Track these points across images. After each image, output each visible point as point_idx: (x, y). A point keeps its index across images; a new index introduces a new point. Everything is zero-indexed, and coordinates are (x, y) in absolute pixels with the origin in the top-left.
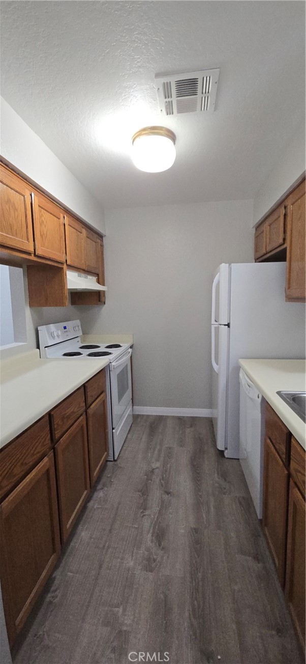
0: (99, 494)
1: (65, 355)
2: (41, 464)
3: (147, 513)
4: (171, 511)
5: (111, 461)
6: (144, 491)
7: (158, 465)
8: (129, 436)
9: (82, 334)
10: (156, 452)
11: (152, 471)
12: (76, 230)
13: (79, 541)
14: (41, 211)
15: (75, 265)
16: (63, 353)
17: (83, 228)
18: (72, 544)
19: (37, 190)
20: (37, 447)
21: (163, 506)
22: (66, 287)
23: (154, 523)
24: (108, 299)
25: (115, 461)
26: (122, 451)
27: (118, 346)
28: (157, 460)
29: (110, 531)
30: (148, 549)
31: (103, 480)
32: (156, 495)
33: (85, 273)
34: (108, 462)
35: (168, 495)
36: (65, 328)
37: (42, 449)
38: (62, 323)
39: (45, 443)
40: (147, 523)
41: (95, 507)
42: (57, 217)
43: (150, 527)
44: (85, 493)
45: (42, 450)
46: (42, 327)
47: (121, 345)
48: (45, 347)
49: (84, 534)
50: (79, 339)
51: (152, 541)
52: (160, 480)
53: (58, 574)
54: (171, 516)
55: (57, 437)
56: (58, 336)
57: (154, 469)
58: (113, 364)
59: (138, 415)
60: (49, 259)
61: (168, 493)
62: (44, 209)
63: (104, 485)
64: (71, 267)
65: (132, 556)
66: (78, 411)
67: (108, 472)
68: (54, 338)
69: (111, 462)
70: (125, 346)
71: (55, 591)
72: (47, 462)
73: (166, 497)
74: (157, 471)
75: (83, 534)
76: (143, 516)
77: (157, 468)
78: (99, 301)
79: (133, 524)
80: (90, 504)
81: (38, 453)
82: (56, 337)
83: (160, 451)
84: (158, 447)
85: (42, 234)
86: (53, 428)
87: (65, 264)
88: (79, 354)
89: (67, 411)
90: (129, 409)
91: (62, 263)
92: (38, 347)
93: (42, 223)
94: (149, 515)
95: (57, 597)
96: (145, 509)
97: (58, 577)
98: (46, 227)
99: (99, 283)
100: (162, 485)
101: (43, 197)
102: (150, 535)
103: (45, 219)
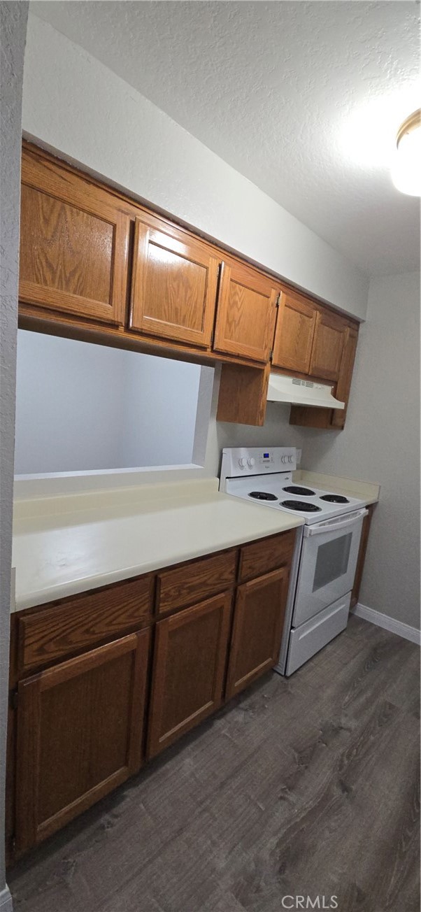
0: (238, 716)
1: (254, 495)
2: (123, 640)
3: (292, 797)
4: (333, 824)
5: (281, 675)
6: (306, 756)
7: (353, 724)
8: (329, 648)
9: (295, 469)
10: (362, 700)
11: (337, 730)
12: (301, 313)
13: (177, 768)
14: (234, 288)
15: (288, 365)
16: (250, 492)
17: (317, 309)
18: (168, 766)
19: (234, 257)
20: (119, 616)
21: (324, 806)
22: (263, 398)
23: (293, 823)
24: (351, 424)
25: (285, 676)
26: (304, 669)
27: (342, 500)
28: (357, 715)
29: (222, 785)
30: (258, 861)
31: (255, 697)
32: (321, 776)
33: (307, 379)
34: (275, 674)
35: (343, 791)
36: (266, 456)
37: (127, 621)
38: (264, 448)
39: (136, 614)
40: (280, 815)
41: (223, 732)
42: (264, 296)
43: (283, 825)
44: (209, 704)
45: (127, 623)
46: (228, 449)
47: (348, 498)
48: (227, 478)
49: (188, 764)
50: (290, 475)
51: (272, 853)
52: (342, 755)
53: (131, 793)
54: (327, 833)
55: (161, 612)
56: (250, 466)
57: (342, 728)
58: (311, 528)
59: (363, 620)
60: (238, 357)
61: (345, 789)
62: (240, 284)
63: (252, 707)
64: (278, 369)
65: (230, 853)
66: (215, 585)
67: (267, 689)
68: (242, 467)
69: (279, 677)
70: (357, 502)
71: (116, 816)
72: (133, 641)
73: (337, 792)
74: (345, 734)
75: (188, 761)
76: (282, 798)
77: (349, 730)
78: (331, 423)
79: (258, 800)
80: (219, 724)
81: (119, 624)
82: (246, 467)
83: (369, 702)
84: (369, 694)
85: (230, 320)
86: (158, 597)
87: (268, 365)
88: (272, 497)
89: (190, 580)
90: (341, 604)
91: (263, 363)
92: (219, 476)
93: (232, 305)
94: (292, 805)
95: (112, 826)
96: (291, 788)
97: (128, 799)
98: (240, 311)
99: (335, 396)
100: (341, 767)
101: (243, 267)
102: (274, 841)
103: (240, 299)
